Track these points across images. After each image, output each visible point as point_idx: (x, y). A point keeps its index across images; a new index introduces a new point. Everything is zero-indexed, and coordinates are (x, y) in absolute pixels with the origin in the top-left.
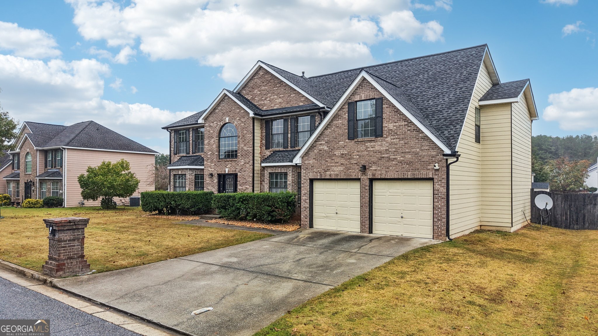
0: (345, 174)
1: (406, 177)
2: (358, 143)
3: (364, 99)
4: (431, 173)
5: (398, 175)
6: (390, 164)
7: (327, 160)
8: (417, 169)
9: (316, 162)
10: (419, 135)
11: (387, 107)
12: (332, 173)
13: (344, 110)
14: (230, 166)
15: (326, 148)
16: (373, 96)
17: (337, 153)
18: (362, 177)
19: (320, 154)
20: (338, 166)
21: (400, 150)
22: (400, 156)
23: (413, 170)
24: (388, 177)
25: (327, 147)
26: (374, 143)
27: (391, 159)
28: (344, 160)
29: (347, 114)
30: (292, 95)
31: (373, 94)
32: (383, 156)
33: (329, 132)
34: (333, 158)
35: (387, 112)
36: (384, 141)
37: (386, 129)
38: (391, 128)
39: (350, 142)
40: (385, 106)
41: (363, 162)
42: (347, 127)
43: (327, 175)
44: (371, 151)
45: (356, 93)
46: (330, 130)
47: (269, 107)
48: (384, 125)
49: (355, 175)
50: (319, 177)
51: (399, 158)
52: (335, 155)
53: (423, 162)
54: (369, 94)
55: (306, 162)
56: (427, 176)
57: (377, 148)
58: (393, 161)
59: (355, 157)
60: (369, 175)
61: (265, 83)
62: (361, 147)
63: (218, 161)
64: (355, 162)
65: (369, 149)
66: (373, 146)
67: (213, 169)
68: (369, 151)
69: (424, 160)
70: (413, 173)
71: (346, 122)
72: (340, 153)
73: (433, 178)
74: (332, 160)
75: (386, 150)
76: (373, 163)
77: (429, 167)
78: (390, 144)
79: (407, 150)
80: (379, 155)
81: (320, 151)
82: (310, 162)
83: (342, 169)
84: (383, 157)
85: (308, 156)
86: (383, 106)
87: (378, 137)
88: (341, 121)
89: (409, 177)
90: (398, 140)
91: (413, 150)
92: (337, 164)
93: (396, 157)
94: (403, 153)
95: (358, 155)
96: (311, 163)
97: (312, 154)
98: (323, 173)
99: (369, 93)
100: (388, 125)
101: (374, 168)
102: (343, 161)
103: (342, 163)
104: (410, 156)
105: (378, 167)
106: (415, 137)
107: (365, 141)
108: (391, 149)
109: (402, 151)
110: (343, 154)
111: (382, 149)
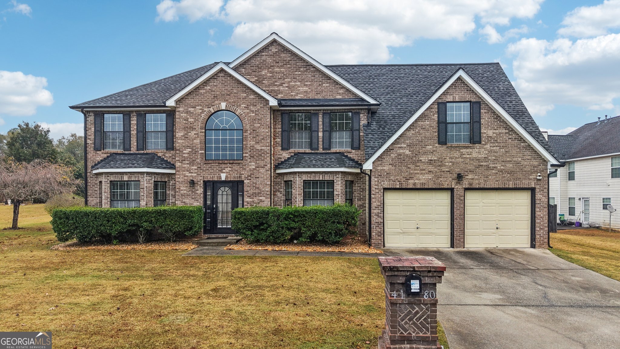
0: (434, 183)
1: (507, 186)
2: (451, 149)
3: (458, 100)
4: (533, 183)
5: (499, 184)
6: (489, 173)
7: (409, 166)
8: (519, 179)
9: (393, 168)
10: (521, 144)
11: (485, 113)
12: (416, 181)
13: (433, 110)
14: (230, 171)
15: (407, 152)
16: (469, 99)
17: (423, 158)
18: (457, 187)
19: (400, 159)
20: (424, 174)
21: (501, 159)
22: (500, 165)
23: (514, 179)
24: (487, 187)
25: (410, 151)
26: (471, 150)
27: (491, 168)
28: (433, 168)
29: (436, 115)
30: (324, 85)
31: (469, 96)
32: (482, 164)
33: (412, 134)
34: (418, 164)
35: (485, 118)
36: (483, 148)
37: (485, 135)
38: (491, 135)
39: (441, 147)
40: (483, 111)
41: (457, 170)
42: (436, 130)
43: (410, 184)
44: (467, 158)
45: (448, 93)
46: (414, 132)
47: (287, 96)
48: (482, 131)
49: (448, 185)
50: (398, 187)
51: (499, 166)
52: (421, 160)
53: (525, 171)
54: (465, 96)
55: (379, 168)
56: (529, 185)
57: (474, 155)
58: (493, 170)
59: (447, 164)
60: (465, 184)
61: (280, 64)
62: (455, 153)
63: (205, 164)
64: (448, 170)
65: (464, 156)
66: (469, 153)
67: (195, 174)
68: (465, 158)
69: (526, 170)
70: (515, 183)
71: (435, 124)
72: (427, 158)
73: (535, 188)
74: (417, 166)
75: (485, 158)
76: (470, 171)
77: (531, 177)
78: (490, 152)
79: (508, 159)
80: (476, 163)
81: (400, 155)
82: (385, 168)
83: (430, 177)
84: (482, 166)
85: (382, 161)
86: (481, 111)
87: (475, 144)
88: (428, 123)
89: (511, 186)
90: (498, 148)
91: (515, 159)
92: (424, 172)
93: (496, 165)
94: (503, 161)
95: (451, 162)
96: (386, 170)
97: (387, 159)
98: (404, 181)
99: (464, 94)
100: (487, 132)
101: (470, 176)
102: (431, 168)
103: (430, 170)
104: (511, 165)
105: (475, 175)
106: (517, 146)
107: (459, 147)
108: (490, 157)
109: (502, 160)
110: (431, 160)
111: (480, 156)
